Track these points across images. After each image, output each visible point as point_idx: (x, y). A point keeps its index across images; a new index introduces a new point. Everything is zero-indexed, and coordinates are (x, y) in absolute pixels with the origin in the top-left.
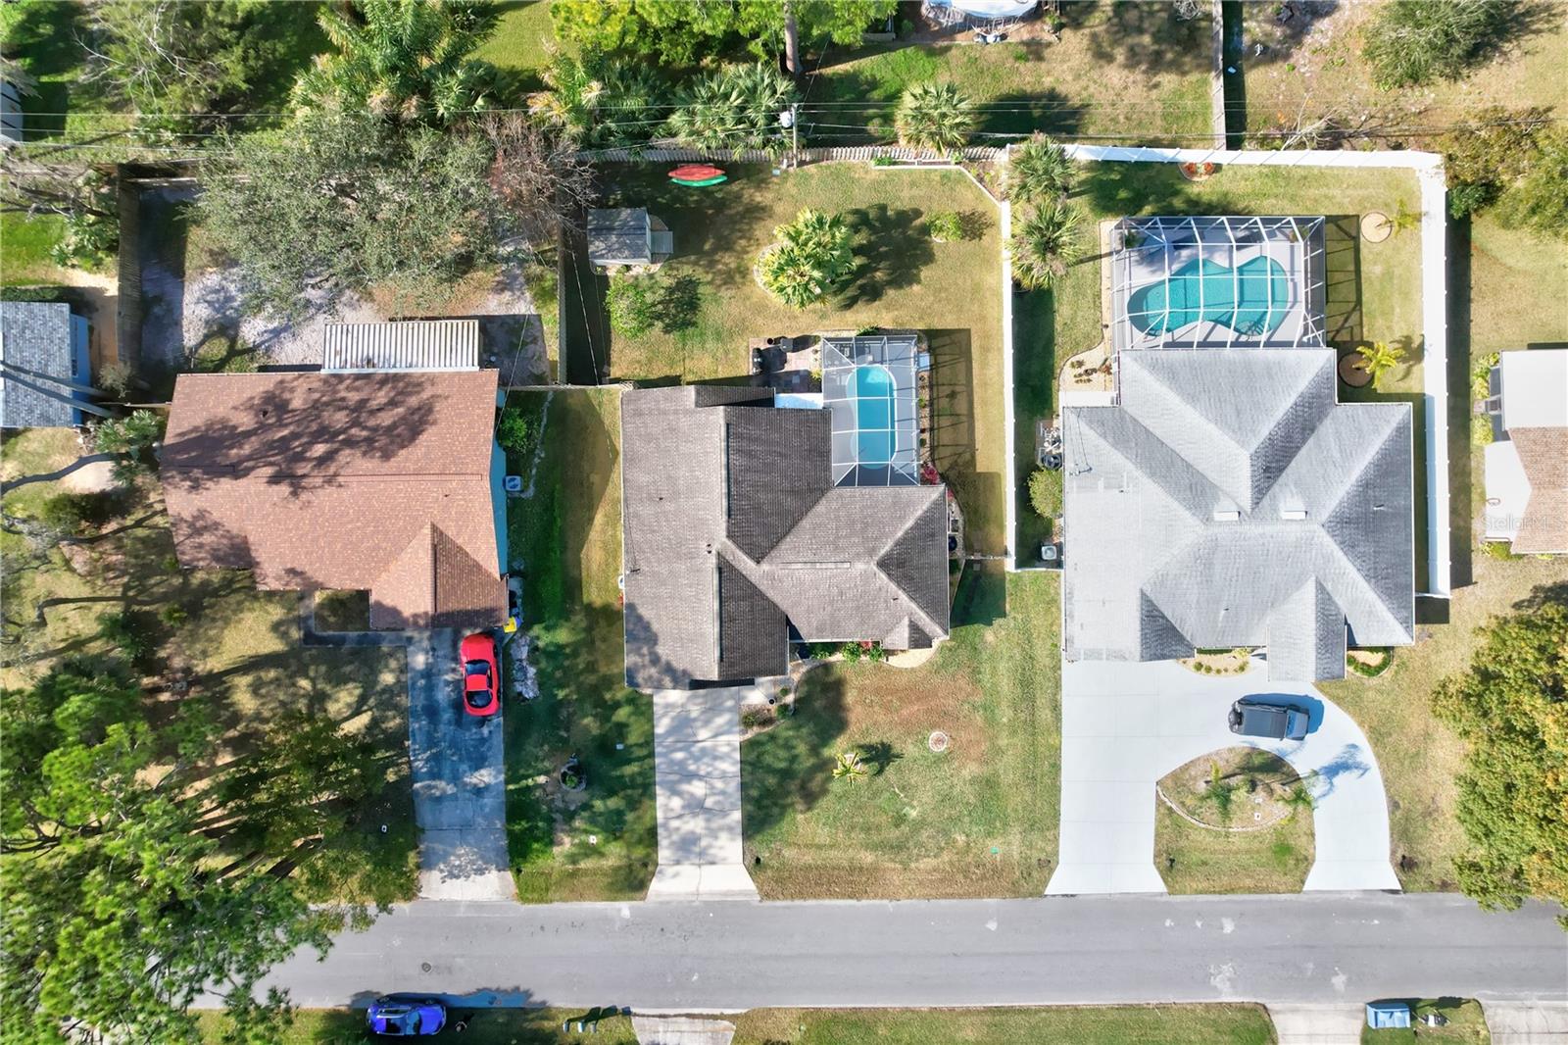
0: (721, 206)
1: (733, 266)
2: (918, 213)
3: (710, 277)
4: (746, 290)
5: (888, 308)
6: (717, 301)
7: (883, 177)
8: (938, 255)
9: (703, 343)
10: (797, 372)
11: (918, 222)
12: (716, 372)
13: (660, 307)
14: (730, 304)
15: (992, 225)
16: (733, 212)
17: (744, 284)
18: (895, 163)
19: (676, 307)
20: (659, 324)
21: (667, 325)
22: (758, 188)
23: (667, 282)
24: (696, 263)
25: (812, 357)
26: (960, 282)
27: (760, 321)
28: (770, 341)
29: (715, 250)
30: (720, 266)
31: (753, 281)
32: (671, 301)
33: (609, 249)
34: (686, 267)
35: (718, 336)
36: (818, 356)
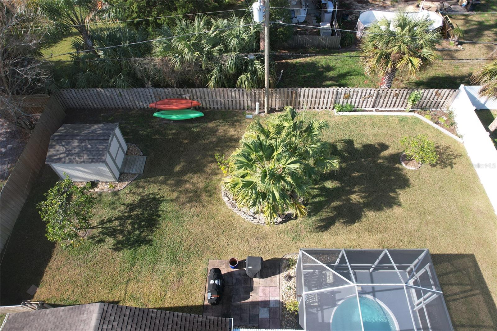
0: (196, 137)
1: (201, 185)
2: (384, 147)
3: (175, 195)
4: (212, 208)
5: (370, 230)
6: (179, 218)
7: (346, 120)
8: (412, 179)
9: (155, 262)
10: (265, 304)
11: (385, 153)
12: (163, 299)
13: (117, 223)
14: (192, 222)
15: (460, 156)
16: (207, 141)
17: (210, 202)
18: (355, 111)
19: (132, 224)
20: (111, 241)
21: (119, 242)
22: (233, 125)
23: (130, 199)
24: (164, 183)
25: (285, 284)
26: (445, 205)
27: (223, 241)
28: (233, 262)
29: (184, 172)
30: (188, 186)
31: (219, 200)
32: (129, 217)
33: (69, 153)
34: (152, 186)
35: (174, 258)
36: (293, 283)
